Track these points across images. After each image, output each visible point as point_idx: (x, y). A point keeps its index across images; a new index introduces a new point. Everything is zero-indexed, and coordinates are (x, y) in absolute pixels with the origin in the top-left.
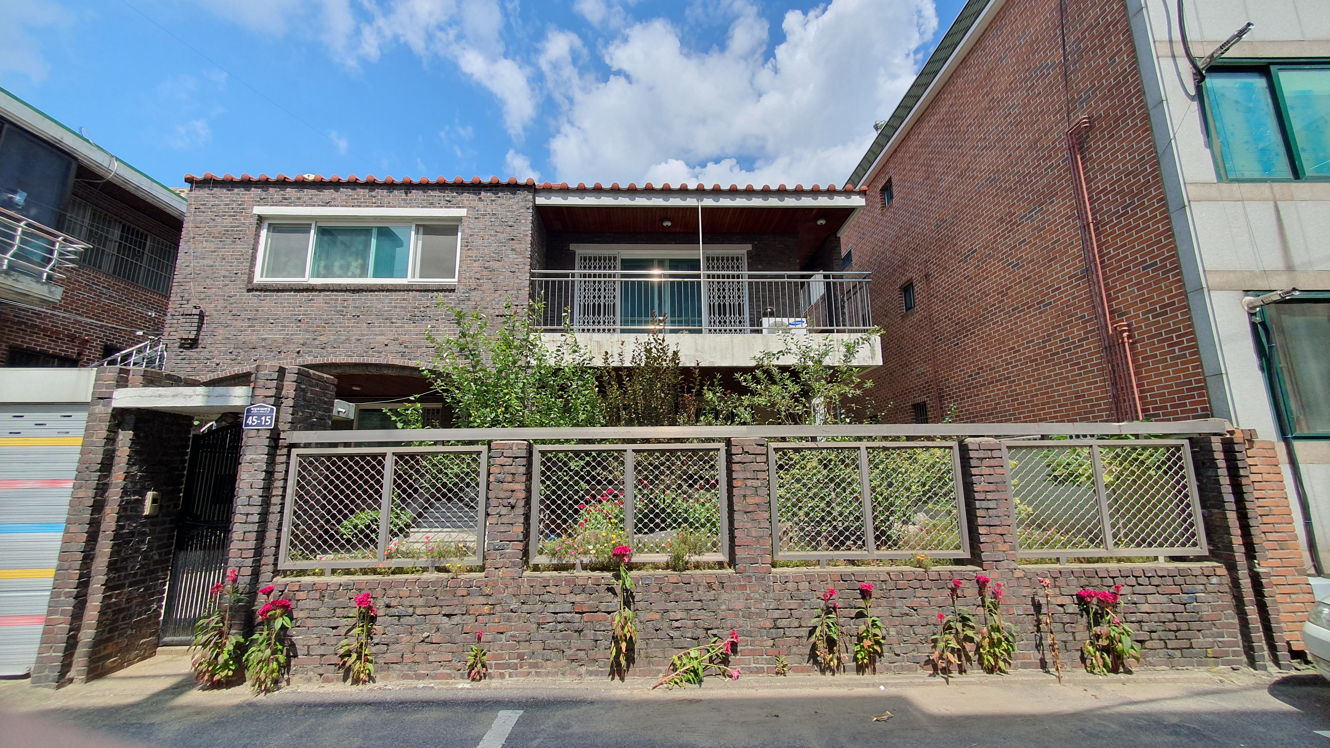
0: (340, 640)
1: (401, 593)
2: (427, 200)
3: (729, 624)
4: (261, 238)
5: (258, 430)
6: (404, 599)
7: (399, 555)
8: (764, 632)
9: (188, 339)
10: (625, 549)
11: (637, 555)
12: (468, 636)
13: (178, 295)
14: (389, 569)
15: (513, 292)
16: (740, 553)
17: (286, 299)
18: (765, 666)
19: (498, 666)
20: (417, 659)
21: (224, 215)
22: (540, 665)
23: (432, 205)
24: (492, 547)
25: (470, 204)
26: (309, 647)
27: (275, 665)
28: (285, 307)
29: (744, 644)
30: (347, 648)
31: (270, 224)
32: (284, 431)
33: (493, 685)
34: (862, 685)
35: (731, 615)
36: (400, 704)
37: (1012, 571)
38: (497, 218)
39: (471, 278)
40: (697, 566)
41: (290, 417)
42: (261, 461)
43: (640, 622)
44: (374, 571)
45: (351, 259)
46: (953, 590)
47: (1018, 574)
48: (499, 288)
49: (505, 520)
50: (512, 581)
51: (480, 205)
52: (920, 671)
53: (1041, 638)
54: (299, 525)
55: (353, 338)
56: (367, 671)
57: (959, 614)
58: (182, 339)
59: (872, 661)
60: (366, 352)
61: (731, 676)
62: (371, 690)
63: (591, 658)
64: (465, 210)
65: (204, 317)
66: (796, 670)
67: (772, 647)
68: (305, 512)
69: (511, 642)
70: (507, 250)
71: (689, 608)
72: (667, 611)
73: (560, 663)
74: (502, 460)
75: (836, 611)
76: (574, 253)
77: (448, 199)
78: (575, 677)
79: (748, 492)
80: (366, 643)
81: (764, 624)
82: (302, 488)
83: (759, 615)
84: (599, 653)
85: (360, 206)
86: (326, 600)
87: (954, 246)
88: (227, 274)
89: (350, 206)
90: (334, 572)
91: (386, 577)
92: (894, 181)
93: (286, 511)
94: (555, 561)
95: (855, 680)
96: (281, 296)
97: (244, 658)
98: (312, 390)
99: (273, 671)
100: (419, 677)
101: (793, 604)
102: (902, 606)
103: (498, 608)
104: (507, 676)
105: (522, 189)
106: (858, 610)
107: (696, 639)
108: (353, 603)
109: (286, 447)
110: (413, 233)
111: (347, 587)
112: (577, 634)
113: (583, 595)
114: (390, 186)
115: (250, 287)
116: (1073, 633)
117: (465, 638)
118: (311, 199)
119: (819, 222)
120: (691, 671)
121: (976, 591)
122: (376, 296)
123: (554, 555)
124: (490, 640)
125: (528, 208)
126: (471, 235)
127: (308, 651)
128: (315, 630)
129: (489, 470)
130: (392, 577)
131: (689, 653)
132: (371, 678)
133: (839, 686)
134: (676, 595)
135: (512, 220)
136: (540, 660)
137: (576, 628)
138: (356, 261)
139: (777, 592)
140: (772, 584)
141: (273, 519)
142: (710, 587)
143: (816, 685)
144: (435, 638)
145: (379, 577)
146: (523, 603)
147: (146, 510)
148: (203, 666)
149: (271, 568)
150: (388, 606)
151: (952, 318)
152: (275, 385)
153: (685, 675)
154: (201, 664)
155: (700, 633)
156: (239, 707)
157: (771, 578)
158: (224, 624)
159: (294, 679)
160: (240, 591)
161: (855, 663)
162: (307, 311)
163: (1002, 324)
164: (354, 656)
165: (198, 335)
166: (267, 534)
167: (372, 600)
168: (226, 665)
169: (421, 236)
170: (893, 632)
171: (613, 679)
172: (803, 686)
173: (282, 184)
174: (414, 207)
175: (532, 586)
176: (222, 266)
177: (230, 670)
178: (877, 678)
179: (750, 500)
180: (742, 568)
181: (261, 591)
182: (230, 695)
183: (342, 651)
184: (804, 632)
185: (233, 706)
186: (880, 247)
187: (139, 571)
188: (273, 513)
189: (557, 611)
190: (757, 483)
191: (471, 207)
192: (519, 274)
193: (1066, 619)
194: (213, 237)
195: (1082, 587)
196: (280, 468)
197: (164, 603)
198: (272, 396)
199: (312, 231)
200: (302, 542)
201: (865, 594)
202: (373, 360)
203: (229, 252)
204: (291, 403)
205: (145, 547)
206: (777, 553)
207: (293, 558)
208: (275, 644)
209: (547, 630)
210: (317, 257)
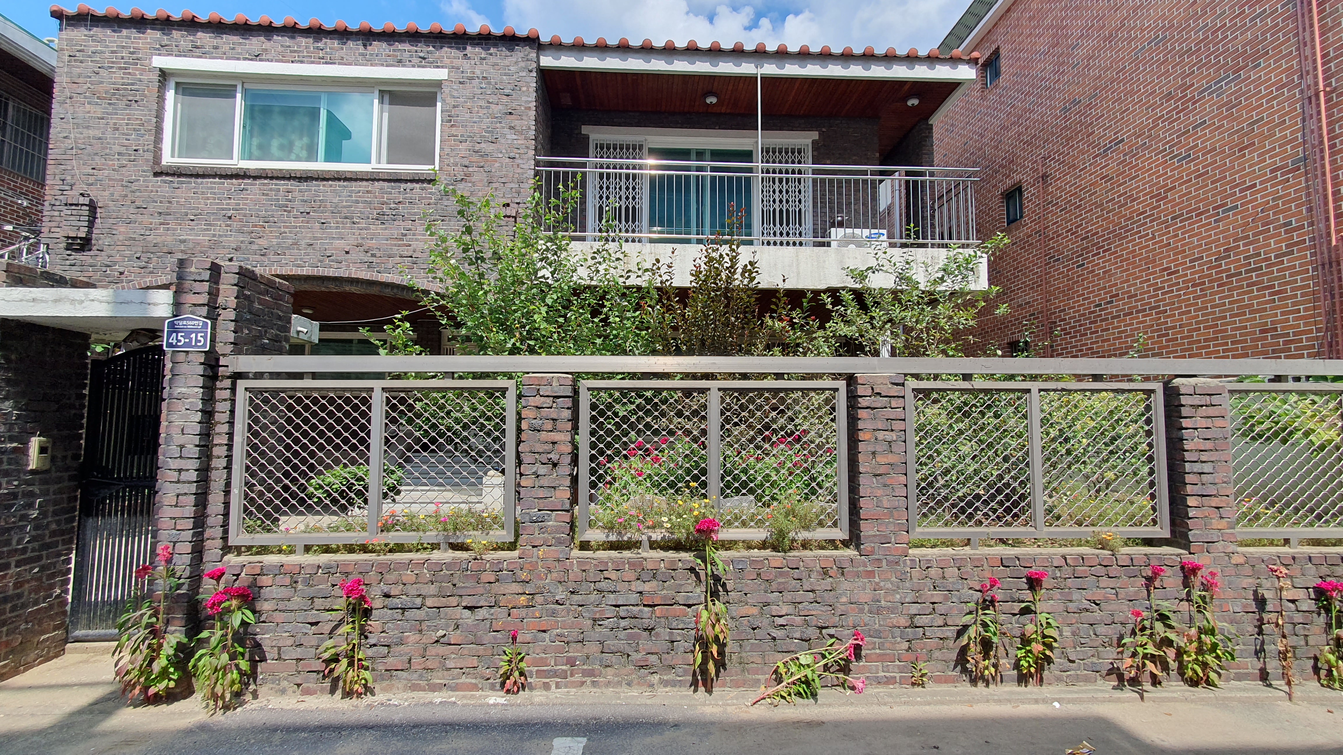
0: (323, 640)
1: (404, 578)
2: (394, 55)
3: (851, 621)
4: (167, 102)
5: (187, 352)
6: (408, 586)
7: (398, 528)
8: (897, 632)
9: (77, 238)
10: (713, 523)
11: (725, 530)
12: (499, 635)
13: (57, 177)
14: (386, 545)
15: (512, 185)
16: (867, 529)
17: (209, 188)
18: (898, 675)
19: (540, 674)
20: (429, 664)
21: (112, 67)
22: (597, 672)
23: (400, 63)
24: (527, 518)
25: (452, 62)
26: (279, 648)
27: (235, 675)
28: (208, 199)
29: (870, 647)
30: (333, 651)
31: (177, 84)
32: (224, 355)
33: (537, 700)
34: (1029, 701)
35: (853, 610)
36: (414, 727)
37: (1229, 555)
38: (489, 83)
39: (456, 165)
40: (805, 545)
41: (231, 337)
42: (194, 396)
43: (732, 618)
44: (364, 549)
45: (293, 137)
46: (1150, 581)
47: (1236, 559)
48: (495, 180)
49: (545, 482)
50: (556, 563)
51: (466, 65)
52: (1100, 682)
53: (1263, 643)
54: (254, 485)
55: (303, 243)
56: (363, 682)
57: (1156, 611)
58: (68, 238)
59: (1040, 669)
60: (321, 261)
61: (853, 688)
62: (370, 706)
63: (666, 663)
64: (446, 71)
65: (95, 208)
66: (938, 680)
67: (907, 651)
68: (262, 467)
69: (557, 643)
70: (503, 128)
71: (798, 600)
72: (767, 604)
73: (624, 671)
74: (538, 401)
75: (994, 606)
76: (587, 138)
77: (422, 55)
78: (644, 688)
79: (879, 448)
80: (360, 644)
81: (898, 622)
82: (256, 434)
83: (891, 610)
84: (678, 658)
85: (302, 62)
86: (300, 586)
87: (1088, 136)
88: (123, 150)
89: (288, 62)
90: (307, 549)
91: (382, 557)
92: (1003, 52)
93: (236, 467)
94: (613, 538)
95: (1019, 693)
96: (202, 183)
97: (191, 664)
98: (258, 298)
99: (233, 683)
100: (434, 688)
101: (937, 596)
102: (1080, 599)
103: (539, 599)
104: (553, 687)
105: (522, 44)
106: (1023, 605)
107: (806, 641)
108: (338, 591)
109: (229, 377)
110: (376, 102)
111: (329, 570)
112: (647, 633)
113: (654, 583)
114: (343, 34)
115: (158, 169)
116: (1306, 636)
117: (495, 638)
118: (233, 49)
119: (910, 103)
120: (803, 683)
121: (1179, 579)
122: (331, 186)
123: (611, 528)
124: (528, 640)
125: (531, 71)
126: (454, 107)
127: (279, 654)
128: (288, 627)
129: (519, 413)
130: (390, 556)
131: (798, 659)
132: (368, 690)
133: (999, 701)
134: (779, 583)
135: (509, 87)
136: (597, 667)
137: (645, 626)
138: (301, 138)
139: (915, 580)
140: (909, 570)
141: (218, 477)
142: (826, 574)
143: (969, 701)
144: (454, 637)
145: (372, 556)
146: (572, 593)
147: (31, 463)
148: (132, 675)
149: (219, 543)
150: (387, 596)
151: (1077, 232)
152: (207, 289)
153: (793, 686)
154: (128, 673)
155: (812, 633)
156: (189, 732)
157: (908, 562)
158: (158, 619)
159: (262, 691)
160: (178, 574)
161: (1015, 672)
162: (239, 204)
163: (1154, 238)
164: (344, 662)
165: (90, 232)
166: (210, 498)
167: (364, 587)
168: (164, 674)
169: (386, 107)
170: (1067, 632)
171: (695, 691)
172: (950, 703)
173: (189, 26)
174: (376, 65)
175: (584, 571)
176: (115, 139)
177: (170, 680)
178: (1046, 691)
179: (881, 459)
180: (869, 549)
181: (208, 575)
182: (173, 713)
183: (326, 655)
184: (950, 632)
185: (179, 731)
186: (976, 142)
187: (30, 546)
188: (217, 469)
189: (619, 603)
190: (892, 436)
191: (453, 67)
192: (520, 161)
193: (1298, 618)
194: (98, 98)
195: (1321, 577)
196: (222, 407)
197: (70, 586)
198: (204, 305)
199: (239, 96)
200: (260, 508)
201: (1034, 583)
202: (331, 272)
203: (124, 119)
204: (232, 315)
205: (34, 514)
206: (914, 528)
207: (250, 530)
208: (233, 646)
209: (606, 628)
210: (248, 132)
